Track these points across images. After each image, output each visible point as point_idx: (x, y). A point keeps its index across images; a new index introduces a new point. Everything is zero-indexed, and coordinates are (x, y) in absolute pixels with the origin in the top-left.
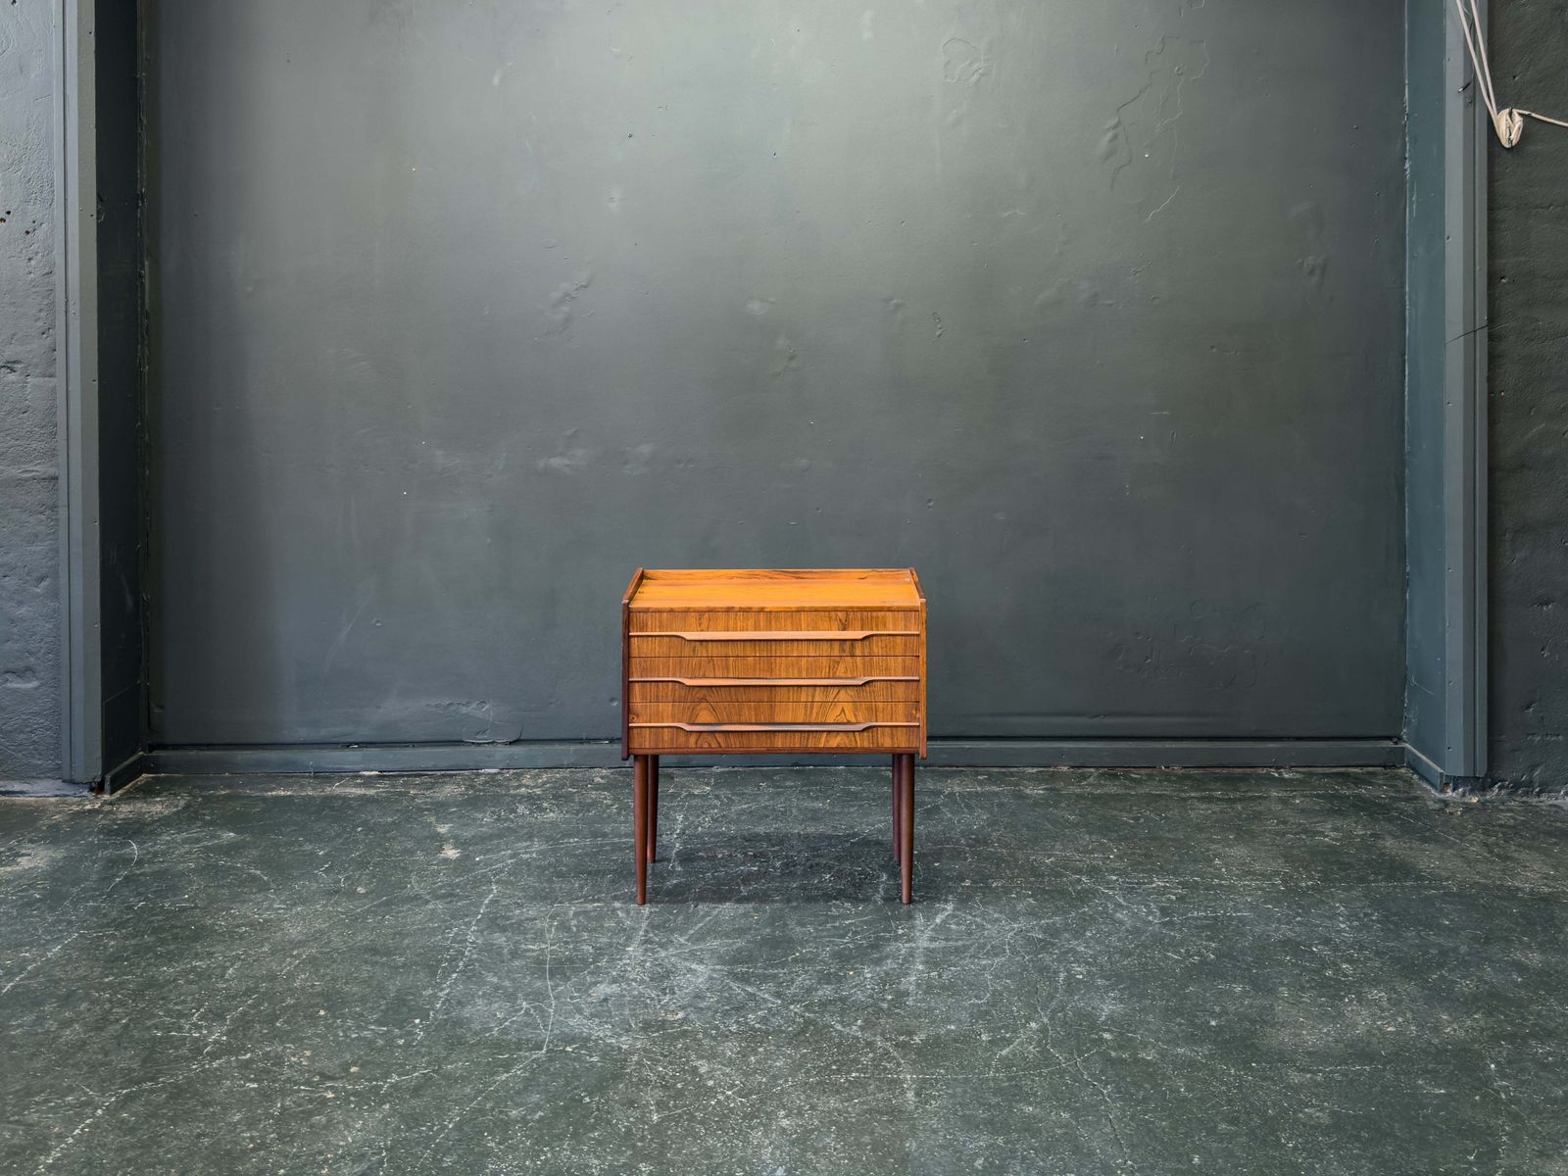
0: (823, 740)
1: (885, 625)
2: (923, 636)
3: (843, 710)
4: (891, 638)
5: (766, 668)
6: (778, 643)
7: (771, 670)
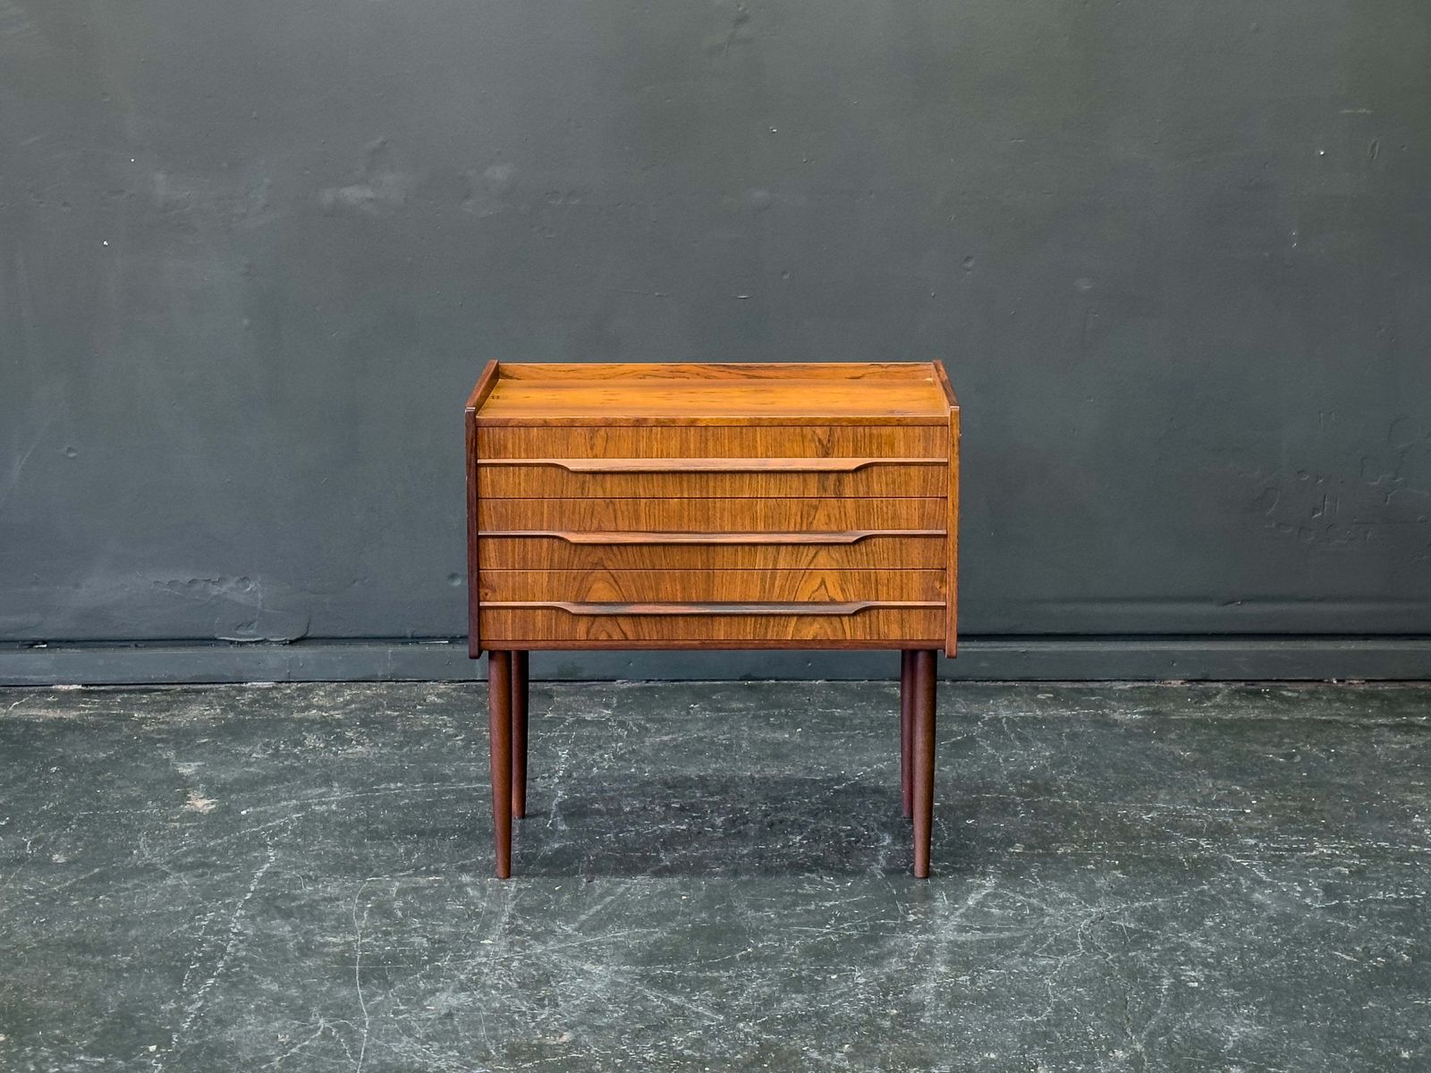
0: (791, 630)
1: (892, 446)
2: (955, 465)
3: (823, 582)
4: (903, 470)
5: (699, 517)
6: (719, 477)
7: (707, 520)
